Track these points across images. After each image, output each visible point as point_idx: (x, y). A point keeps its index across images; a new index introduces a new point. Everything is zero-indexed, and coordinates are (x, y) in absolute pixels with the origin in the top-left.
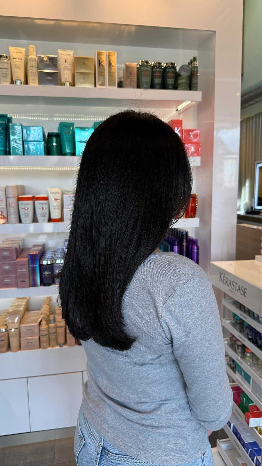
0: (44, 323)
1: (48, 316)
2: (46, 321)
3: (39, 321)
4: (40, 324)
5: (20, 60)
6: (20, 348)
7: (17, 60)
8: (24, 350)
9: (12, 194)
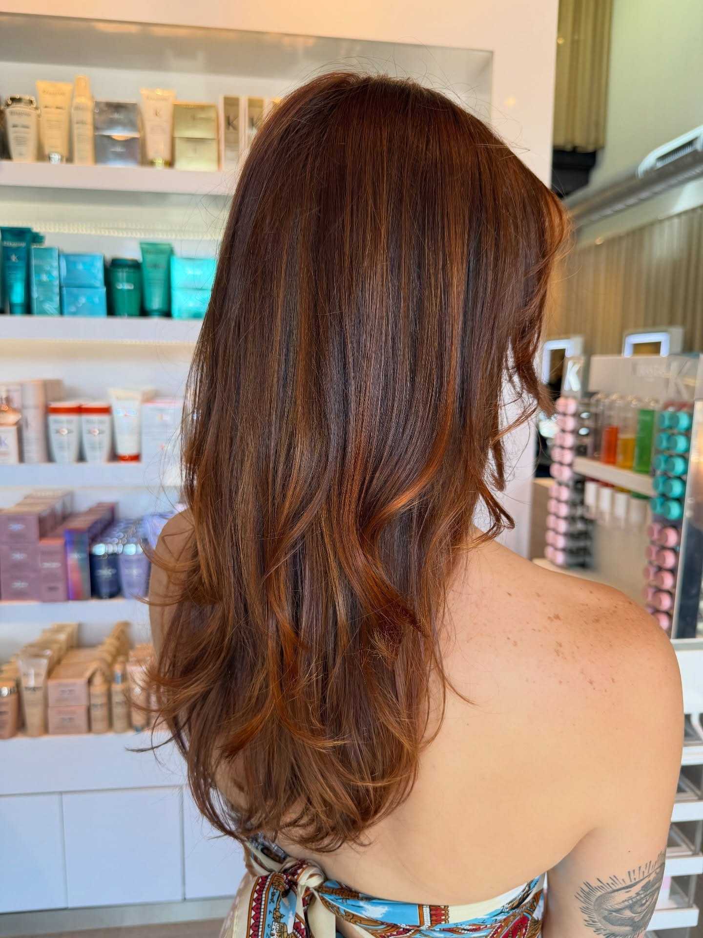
0: (98, 680)
1: (110, 666)
2: (103, 674)
3: (88, 674)
4: (90, 682)
5: (59, 111)
6: (45, 729)
7: (53, 110)
8: (55, 733)
9: (33, 400)
